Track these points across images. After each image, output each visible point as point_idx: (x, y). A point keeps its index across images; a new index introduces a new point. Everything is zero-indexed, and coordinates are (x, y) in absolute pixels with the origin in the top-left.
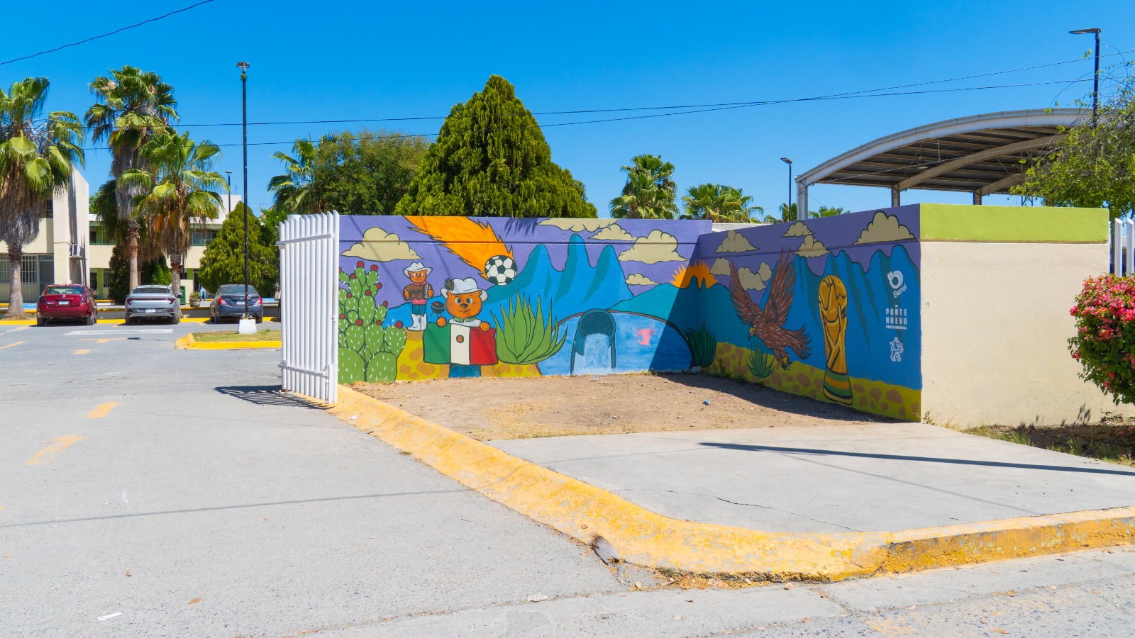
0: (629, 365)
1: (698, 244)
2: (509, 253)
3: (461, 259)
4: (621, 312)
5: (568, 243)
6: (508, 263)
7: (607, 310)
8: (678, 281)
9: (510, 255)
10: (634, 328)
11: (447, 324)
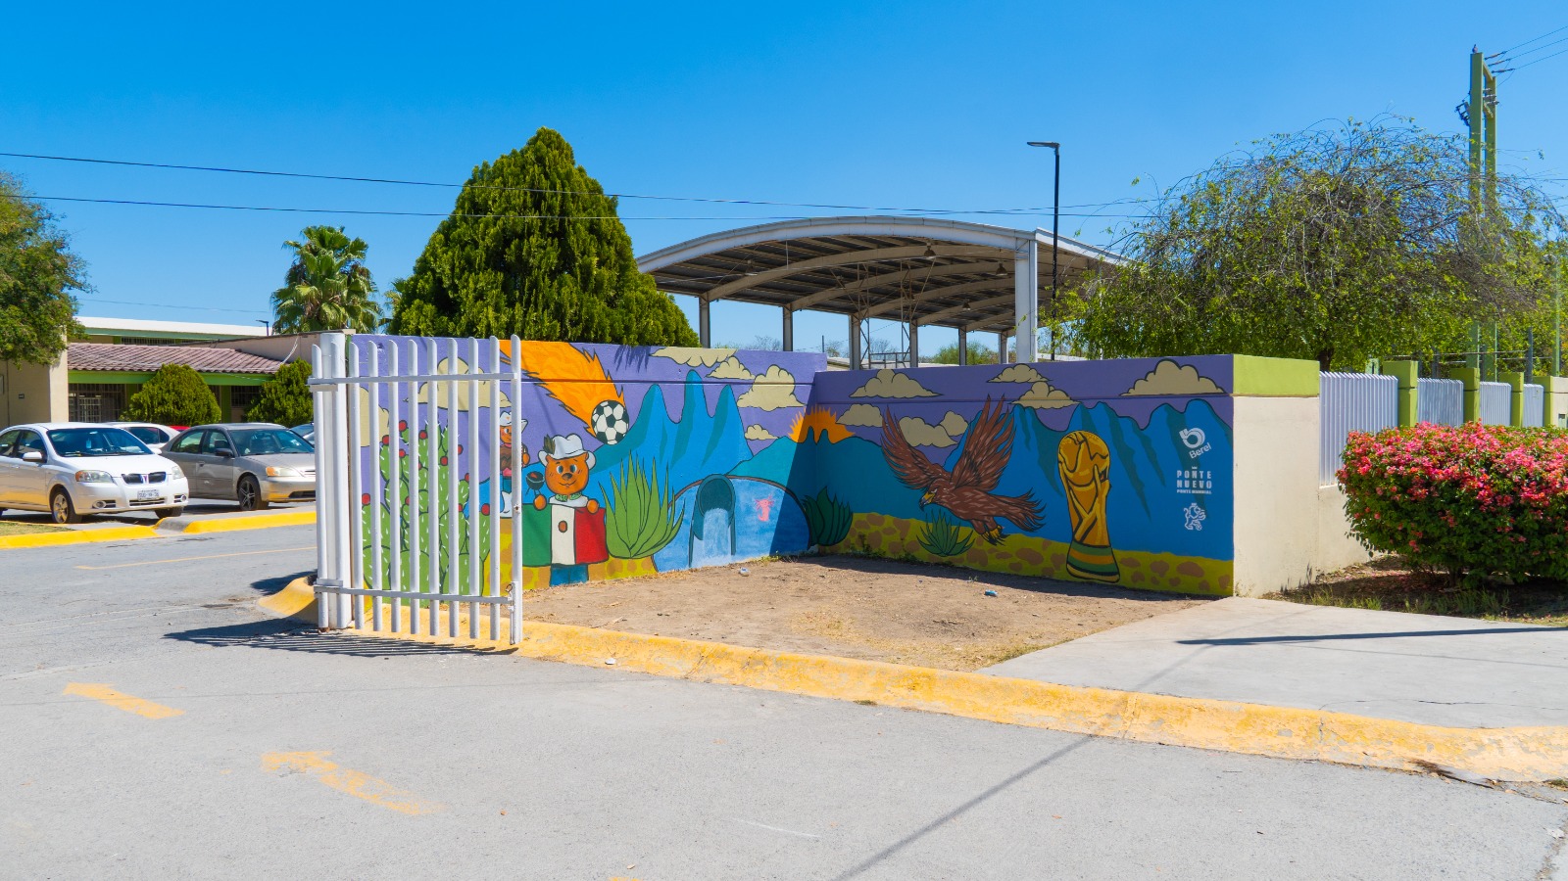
0: (749, 549)
1: (813, 384)
2: (619, 397)
3: (564, 406)
4: (740, 477)
5: (684, 382)
6: (618, 412)
7: (725, 475)
8: (795, 435)
9: (620, 400)
10: (753, 500)
11: (548, 505)
